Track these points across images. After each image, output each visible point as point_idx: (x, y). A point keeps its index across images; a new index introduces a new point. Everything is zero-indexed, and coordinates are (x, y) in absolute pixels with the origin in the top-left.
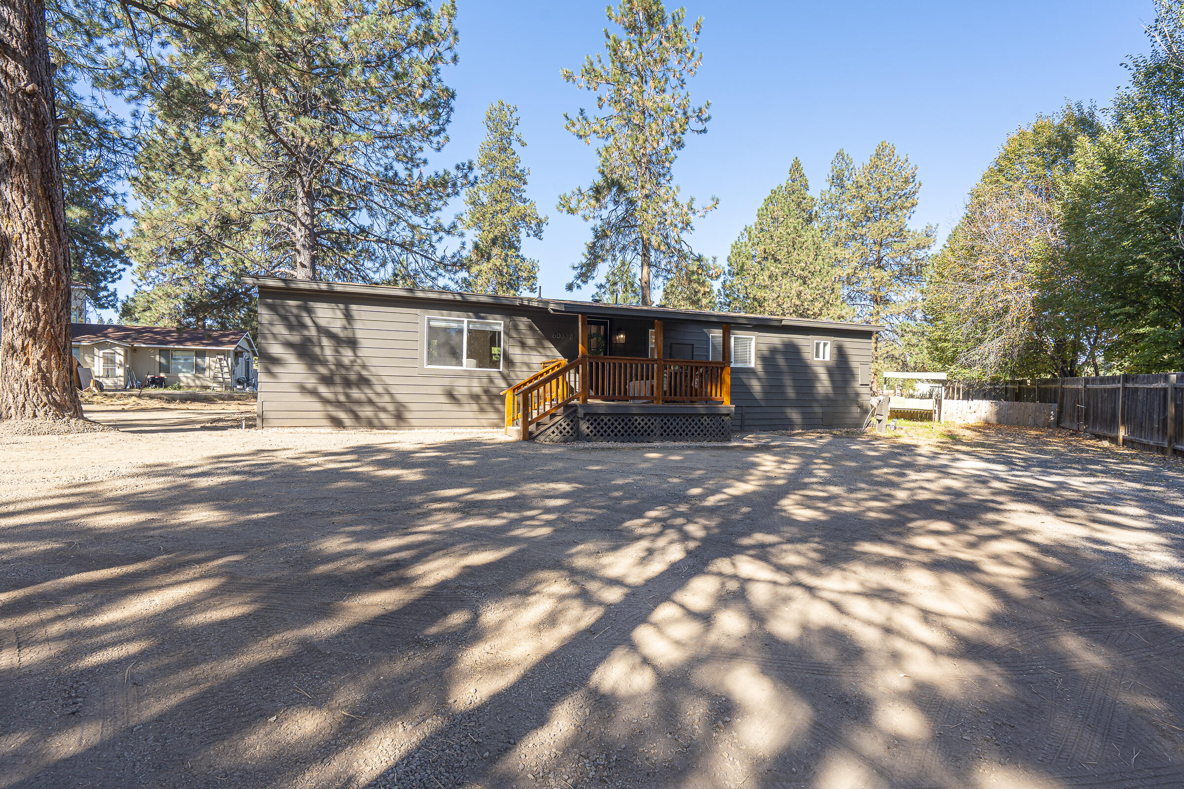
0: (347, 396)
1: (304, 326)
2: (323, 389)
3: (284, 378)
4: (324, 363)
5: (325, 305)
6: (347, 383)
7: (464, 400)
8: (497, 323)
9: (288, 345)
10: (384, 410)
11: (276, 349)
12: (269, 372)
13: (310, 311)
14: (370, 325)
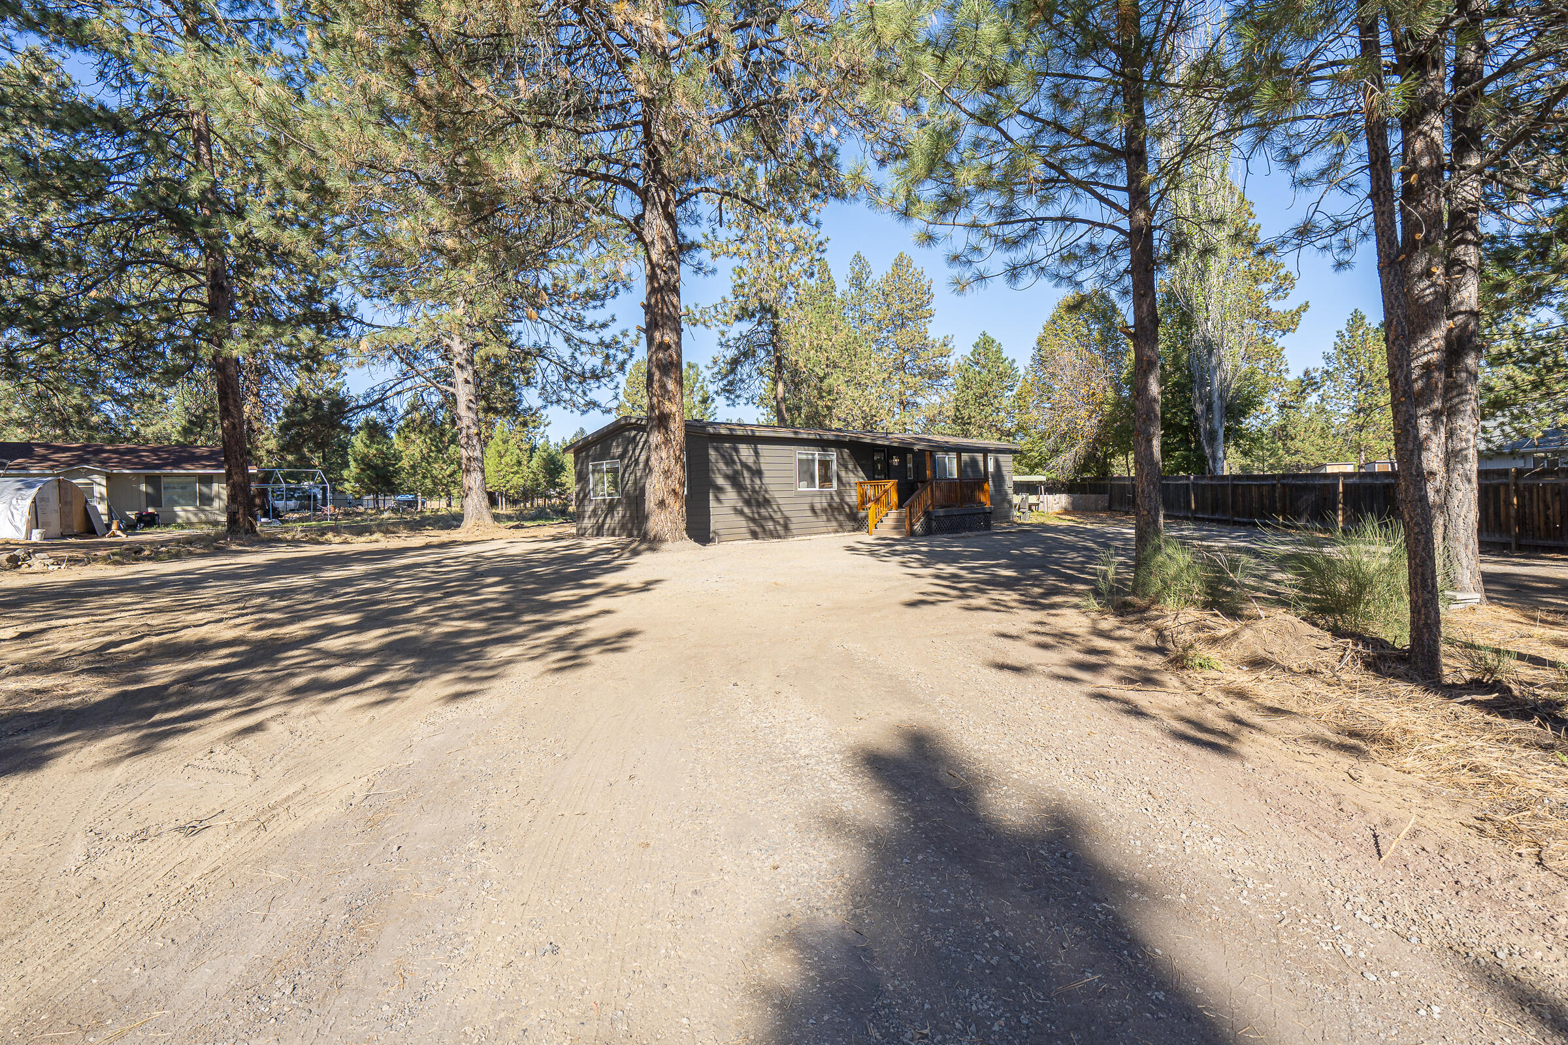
0: (759, 513)
1: (734, 462)
2: (746, 510)
3: (727, 503)
4: (745, 489)
5: (744, 446)
6: (759, 505)
7: (819, 512)
8: (833, 455)
9: (726, 477)
10: (779, 523)
11: (720, 481)
12: (718, 500)
13: (737, 450)
14: (769, 460)
